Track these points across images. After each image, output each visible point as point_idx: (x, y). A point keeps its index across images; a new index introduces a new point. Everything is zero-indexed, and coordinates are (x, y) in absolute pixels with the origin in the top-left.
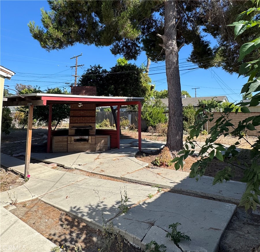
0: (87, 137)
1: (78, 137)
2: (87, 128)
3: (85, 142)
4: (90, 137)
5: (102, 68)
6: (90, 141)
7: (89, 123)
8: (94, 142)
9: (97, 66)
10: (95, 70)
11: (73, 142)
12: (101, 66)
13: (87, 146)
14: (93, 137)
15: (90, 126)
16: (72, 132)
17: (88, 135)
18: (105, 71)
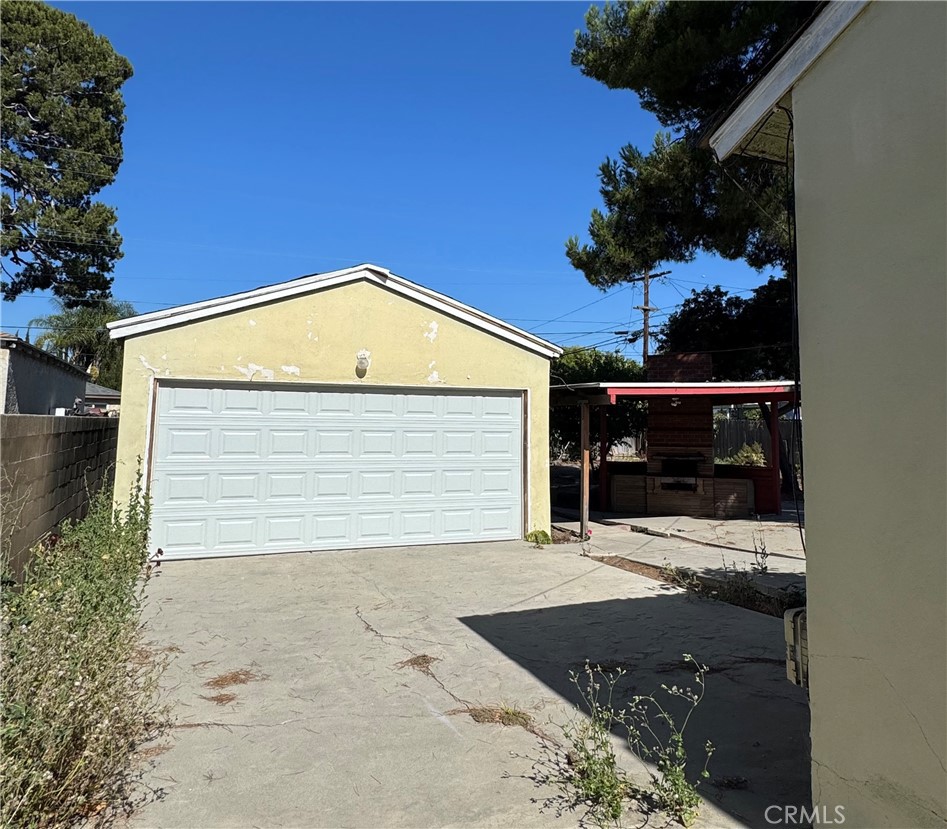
0: (691, 481)
1: (670, 480)
2: (691, 458)
3: (689, 492)
4: (700, 482)
5: (726, 294)
6: (700, 489)
7: (695, 446)
8: (710, 494)
9: (713, 290)
10: (706, 303)
11: (659, 490)
12: (723, 290)
13: (694, 503)
14: (710, 481)
15: (700, 454)
16: (656, 466)
17: (696, 475)
18: (736, 302)
